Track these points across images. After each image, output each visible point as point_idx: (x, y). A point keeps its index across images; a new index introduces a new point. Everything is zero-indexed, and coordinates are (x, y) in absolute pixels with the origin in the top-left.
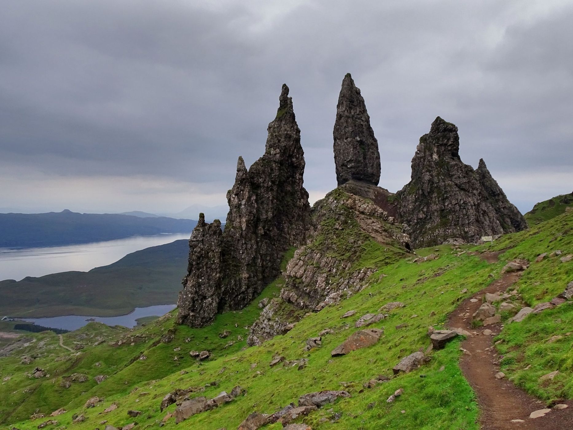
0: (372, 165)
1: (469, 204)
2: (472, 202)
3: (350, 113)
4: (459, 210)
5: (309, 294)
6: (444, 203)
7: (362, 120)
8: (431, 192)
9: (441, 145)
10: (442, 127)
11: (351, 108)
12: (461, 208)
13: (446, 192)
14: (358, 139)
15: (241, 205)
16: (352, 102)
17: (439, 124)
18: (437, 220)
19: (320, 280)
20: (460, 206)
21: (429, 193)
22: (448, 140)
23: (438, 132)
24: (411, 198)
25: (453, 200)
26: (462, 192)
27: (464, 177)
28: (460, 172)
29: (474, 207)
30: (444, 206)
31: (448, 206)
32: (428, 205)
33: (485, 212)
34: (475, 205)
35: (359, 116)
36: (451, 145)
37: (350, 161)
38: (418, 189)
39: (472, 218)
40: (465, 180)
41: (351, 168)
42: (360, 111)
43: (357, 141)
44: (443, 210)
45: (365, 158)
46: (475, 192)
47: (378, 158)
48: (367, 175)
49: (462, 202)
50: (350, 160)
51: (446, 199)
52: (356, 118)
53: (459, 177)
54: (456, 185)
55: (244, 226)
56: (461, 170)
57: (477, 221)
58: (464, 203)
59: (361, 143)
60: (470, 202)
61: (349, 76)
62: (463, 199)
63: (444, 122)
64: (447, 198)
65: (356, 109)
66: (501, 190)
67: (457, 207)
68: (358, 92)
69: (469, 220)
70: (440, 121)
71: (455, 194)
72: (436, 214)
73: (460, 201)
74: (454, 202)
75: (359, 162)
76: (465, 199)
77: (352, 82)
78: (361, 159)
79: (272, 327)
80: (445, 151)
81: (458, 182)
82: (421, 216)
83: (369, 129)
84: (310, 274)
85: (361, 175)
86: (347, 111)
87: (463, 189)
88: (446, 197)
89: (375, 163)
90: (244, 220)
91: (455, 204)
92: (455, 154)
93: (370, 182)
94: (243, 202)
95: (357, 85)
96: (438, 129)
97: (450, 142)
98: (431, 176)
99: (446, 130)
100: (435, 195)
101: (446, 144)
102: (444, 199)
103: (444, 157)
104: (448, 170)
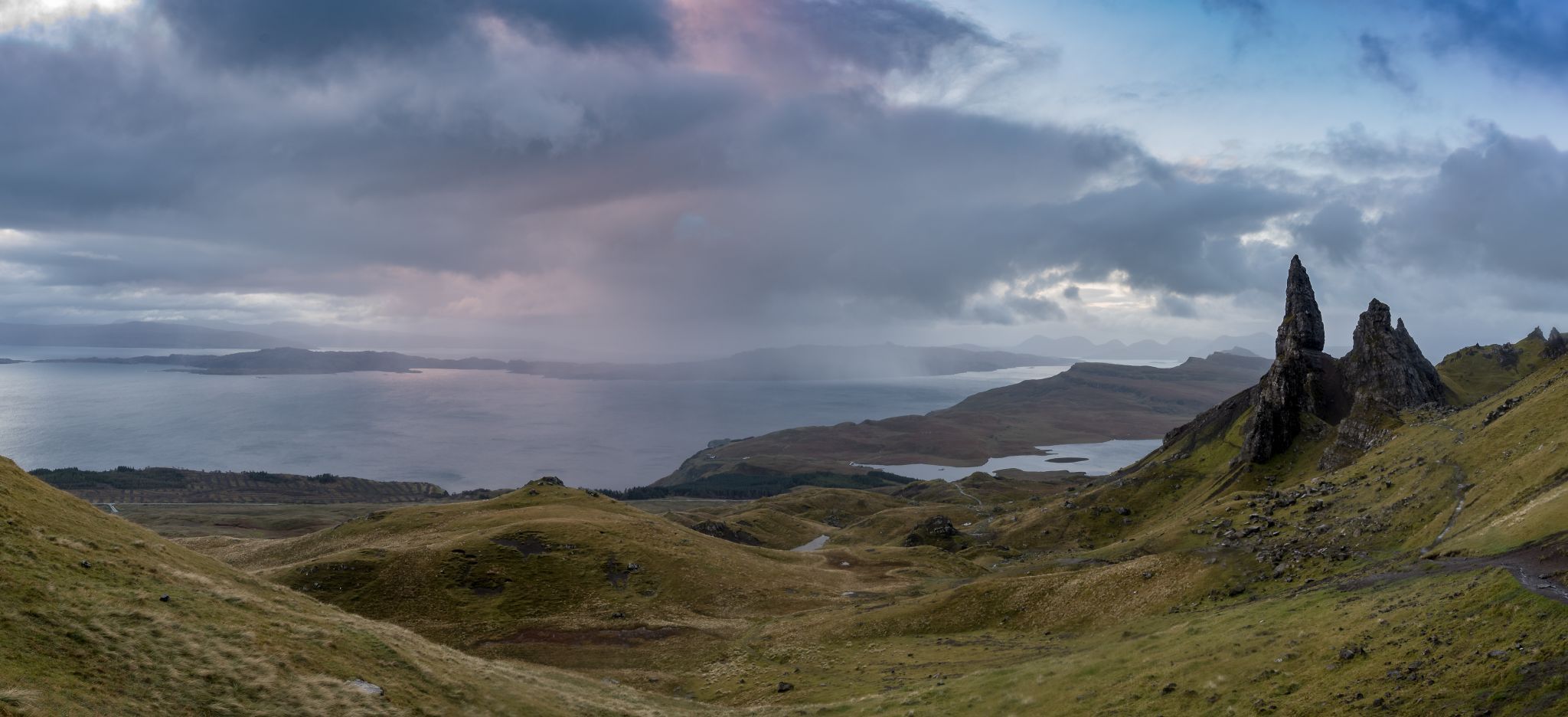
0: (1318, 334)
2: (1402, 368)
4: (1393, 375)
5: (1354, 442)
6: (1381, 370)
7: (1308, 294)
8: (1370, 361)
9: (1377, 321)
10: (1378, 306)
11: (1300, 286)
13: (1383, 361)
16: (1300, 280)
17: (1375, 305)
18: (1377, 384)
19: (1361, 435)
20: (1394, 372)
21: (1369, 361)
22: (1383, 317)
23: (1374, 311)
24: (1355, 365)
25: (1388, 367)
26: (1395, 361)
27: (1396, 348)
28: (1393, 344)
30: (1382, 372)
31: (1384, 372)
32: (1368, 371)
33: (1412, 375)
34: (1404, 371)
35: (1306, 292)
38: (1360, 358)
39: (1403, 381)
40: (1397, 351)
41: (1303, 337)
42: (1306, 288)
43: (1306, 314)
44: (1380, 375)
45: (1312, 329)
46: (1404, 360)
47: (1322, 328)
48: (1314, 343)
50: (1301, 331)
52: (1304, 294)
53: (1392, 348)
54: (1390, 354)
55: (1283, 402)
57: (1407, 383)
58: (1396, 370)
59: (1309, 315)
61: (1296, 257)
63: (1379, 303)
64: (1384, 365)
65: (1303, 286)
66: (1417, 346)
67: (1392, 373)
68: (1304, 270)
69: (1401, 384)
70: (1375, 299)
71: (1390, 363)
72: (1375, 378)
73: (1394, 368)
74: (1389, 369)
75: (1309, 332)
76: (1397, 367)
77: (1299, 262)
78: (1310, 329)
79: (1335, 458)
80: (1380, 325)
81: (1391, 352)
82: (1364, 379)
83: (1315, 302)
84: (1353, 432)
85: (1310, 343)
86: (1297, 288)
87: (1395, 358)
89: (1320, 332)
90: (1283, 398)
91: (1390, 371)
92: (1388, 329)
93: (1316, 349)
94: (1282, 387)
95: (1303, 264)
96: (1374, 308)
97: (1384, 320)
98: (1370, 347)
99: (1380, 309)
100: (1374, 363)
101: (1380, 320)
102: (1381, 367)
103: (1380, 332)
104: (1383, 342)
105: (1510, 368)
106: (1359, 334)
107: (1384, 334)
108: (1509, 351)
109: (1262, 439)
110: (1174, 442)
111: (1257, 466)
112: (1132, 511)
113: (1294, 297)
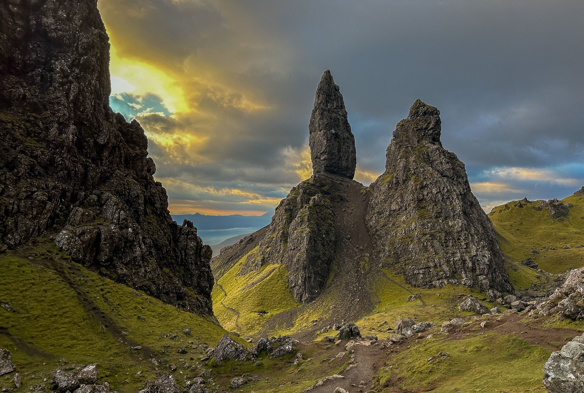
0: (347, 159)
1: (455, 193)
2: (458, 191)
3: (327, 106)
4: (442, 200)
6: (423, 192)
7: (339, 114)
8: (407, 180)
9: (422, 130)
10: (422, 109)
11: (327, 102)
12: (443, 198)
13: (425, 180)
14: (333, 131)
16: (329, 96)
17: (418, 107)
18: (414, 212)
20: (443, 196)
21: (404, 181)
22: (429, 124)
23: (418, 116)
24: (384, 188)
25: (434, 188)
26: (445, 180)
27: (448, 163)
28: (443, 157)
29: (460, 197)
30: (423, 196)
31: (427, 195)
32: (403, 194)
33: (472, 203)
34: (461, 195)
35: (335, 110)
36: (432, 129)
38: (393, 178)
41: (324, 160)
42: (337, 106)
43: (332, 134)
44: (420, 201)
45: (339, 151)
46: (460, 180)
47: (354, 152)
48: (341, 168)
49: (446, 190)
50: (323, 152)
51: (425, 187)
52: (333, 112)
53: (441, 163)
54: (438, 171)
56: (444, 155)
57: (465, 213)
58: (448, 191)
59: (336, 136)
60: (455, 191)
62: (447, 187)
65: (333, 103)
67: (439, 197)
68: (337, 89)
69: (454, 212)
70: (420, 104)
71: (437, 182)
72: (412, 204)
73: (443, 189)
74: (435, 190)
75: (333, 154)
76: (449, 187)
77: (331, 79)
78: (335, 151)
80: (424, 135)
81: (440, 168)
83: (346, 123)
85: (335, 167)
86: (324, 104)
87: (446, 176)
88: (426, 185)
89: (351, 157)
91: (436, 193)
92: (436, 139)
93: (344, 175)
96: (417, 113)
97: (431, 126)
99: (425, 113)
100: (411, 183)
101: (426, 128)
102: (423, 188)
103: (424, 142)
104: (428, 156)
107: (429, 145)
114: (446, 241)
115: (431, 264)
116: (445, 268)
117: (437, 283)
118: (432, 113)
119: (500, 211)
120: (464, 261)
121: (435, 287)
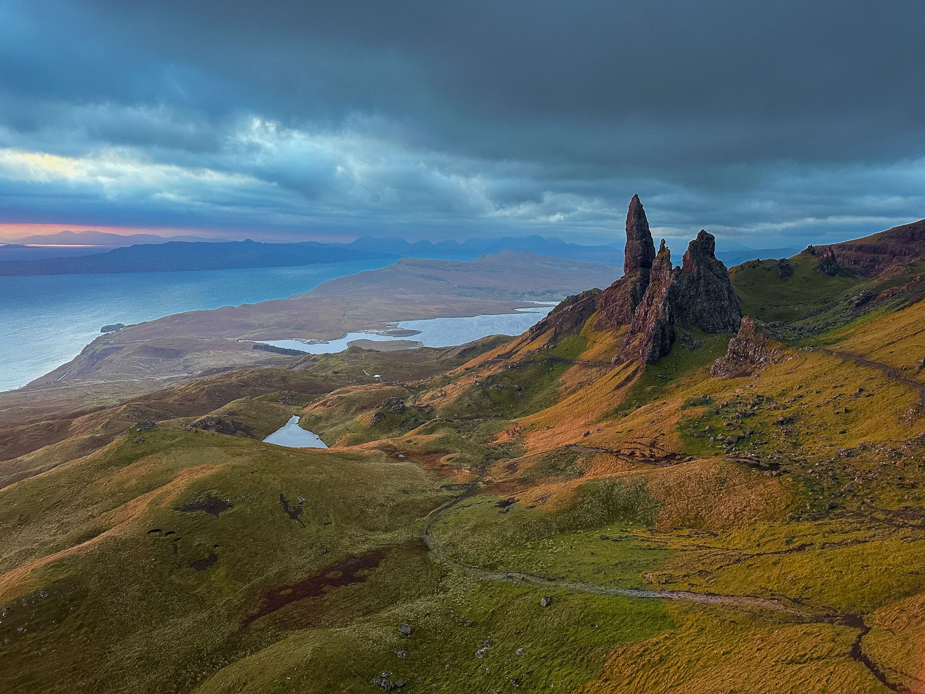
5: (744, 357)
8: (699, 279)
9: (705, 249)
10: (705, 237)
13: (709, 280)
15: (665, 309)
16: (640, 214)
17: (702, 234)
22: (709, 245)
25: (714, 284)
26: (720, 280)
28: (718, 266)
31: (711, 288)
32: (697, 287)
37: (640, 255)
38: (690, 277)
39: (726, 296)
40: (721, 272)
43: (644, 241)
44: (707, 291)
45: (648, 253)
53: (717, 270)
54: (715, 275)
57: (729, 297)
59: (646, 242)
61: (636, 196)
63: (707, 234)
64: (710, 283)
67: (717, 289)
71: (715, 280)
74: (714, 286)
75: (645, 255)
76: (721, 284)
77: (638, 199)
87: (719, 277)
92: (713, 255)
94: (667, 308)
96: (702, 238)
98: (699, 268)
99: (707, 239)
100: (702, 281)
101: (708, 248)
102: (708, 284)
103: (707, 256)
104: (710, 265)
105: (787, 280)
106: (688, 258)
107: (711, 259)
108: (786, 266)
109: (654, 347)
110: (538, 335)
111: (650, 367)
112: (523, 388)
113: (634, 227)
114: (721, 312)
115: (715, 323)
116: (721, 324)
117: (718, 331)
118: (711, 239)
119: (737, 272)
120: (729, 321)
121: (717, 333)
